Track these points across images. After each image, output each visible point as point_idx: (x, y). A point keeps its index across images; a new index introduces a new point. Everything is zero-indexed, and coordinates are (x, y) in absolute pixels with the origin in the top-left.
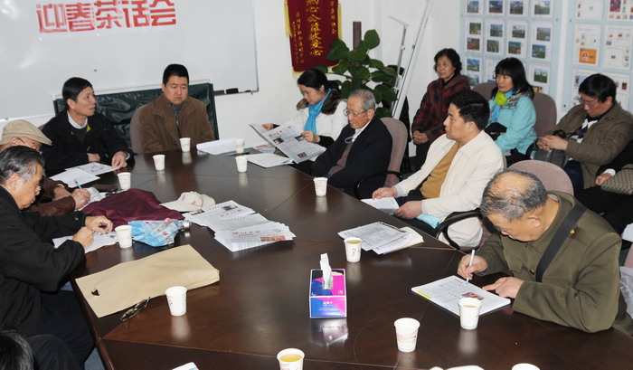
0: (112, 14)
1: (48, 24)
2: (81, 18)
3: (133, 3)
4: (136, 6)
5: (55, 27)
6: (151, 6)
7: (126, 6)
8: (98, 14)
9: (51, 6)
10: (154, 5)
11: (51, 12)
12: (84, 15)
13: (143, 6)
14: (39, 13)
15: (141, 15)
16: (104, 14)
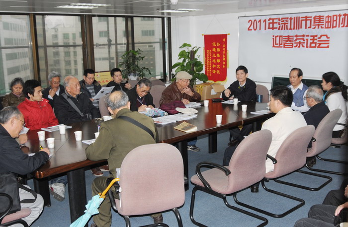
0: (302, 41)
1: (276, 44)
2: (289, 42)
3: (311, 36)
4: (312, 38)
5: (278, 45)
6: (319, 38)
7: (307, 38)
8: (296, 40)
9: (277, 36)
10: (320, 38)
11: (278, 38)
12: (290, 41)
13: (316, 38)
14: (273, 39)
15: (313, 43)
16: (298, 41)
